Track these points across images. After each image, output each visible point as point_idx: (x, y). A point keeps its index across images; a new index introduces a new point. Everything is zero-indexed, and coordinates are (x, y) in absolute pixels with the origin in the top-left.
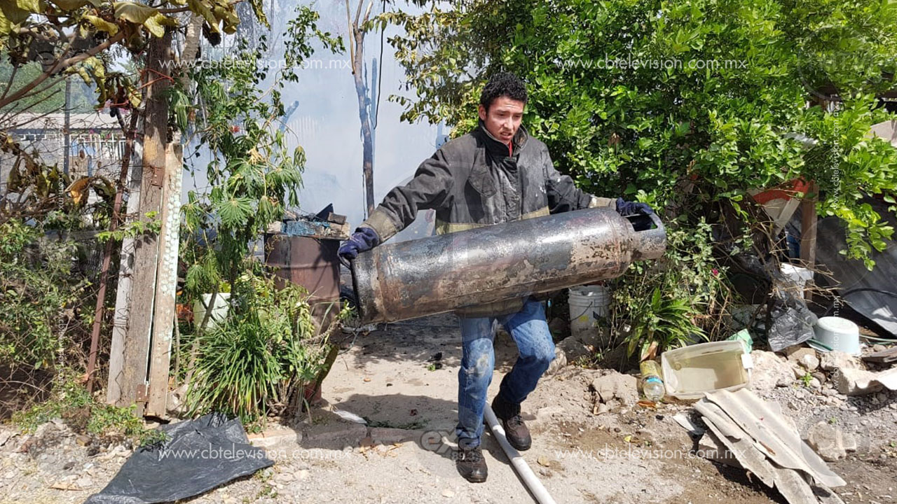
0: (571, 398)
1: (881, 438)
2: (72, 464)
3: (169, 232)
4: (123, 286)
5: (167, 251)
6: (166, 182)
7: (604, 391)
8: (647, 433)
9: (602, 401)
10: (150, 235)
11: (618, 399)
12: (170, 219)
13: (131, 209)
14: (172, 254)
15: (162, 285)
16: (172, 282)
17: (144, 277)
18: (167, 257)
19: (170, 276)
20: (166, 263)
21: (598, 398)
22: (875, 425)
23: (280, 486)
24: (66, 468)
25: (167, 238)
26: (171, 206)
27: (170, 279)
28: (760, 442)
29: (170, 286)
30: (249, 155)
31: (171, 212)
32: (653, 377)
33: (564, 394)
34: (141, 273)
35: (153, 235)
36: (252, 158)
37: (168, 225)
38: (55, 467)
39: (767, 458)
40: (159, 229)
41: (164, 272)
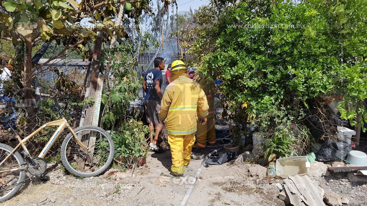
0: (239, 174)
1: (362, 200)
2: (60, 177)
3: (97, 104)
4: (82, 120)
5: (96, 110)
6: (97, 87)
7: (253, 172)
8: (262, 189)
9: (251, 176)
10: (92, 104)
11: (257, 176)
12: (98, 99)
13: (86, 95)
14: (98, 111)
15: (94, 121)
16: (97, 120)
17: (88, 118)
18: (96, 112)
19: (96, 118)
20: (95, 114)
21: (250, 175)
22: (361, 195)
23: (122, 191)
24: (57, 178)
25: (96, 106)
26: (98, 95)
27: (96, 119)
28: (303, 196)
29: (96, 121)
30: (124, 79)
31: (98, 97)
32: (272, 168)
33: (237, 172)
34: (87, 117)
35: (92, 105)
36: (124, 80)
37: (97, 101)
38: (54, 177)
39: (303, 201)
40: (94, 102)
41: (95, 117)
